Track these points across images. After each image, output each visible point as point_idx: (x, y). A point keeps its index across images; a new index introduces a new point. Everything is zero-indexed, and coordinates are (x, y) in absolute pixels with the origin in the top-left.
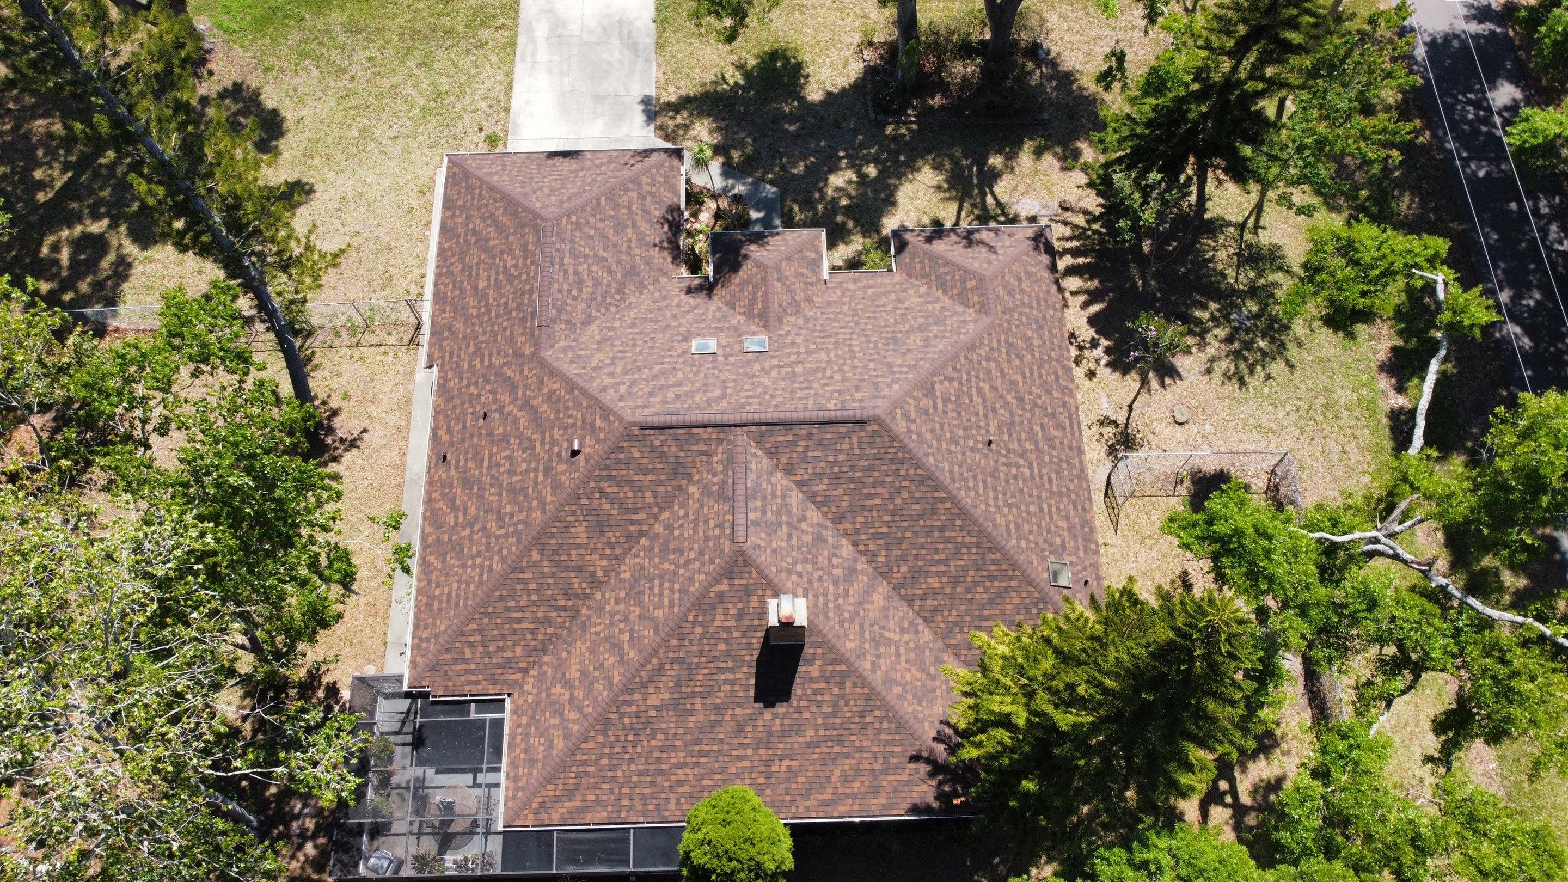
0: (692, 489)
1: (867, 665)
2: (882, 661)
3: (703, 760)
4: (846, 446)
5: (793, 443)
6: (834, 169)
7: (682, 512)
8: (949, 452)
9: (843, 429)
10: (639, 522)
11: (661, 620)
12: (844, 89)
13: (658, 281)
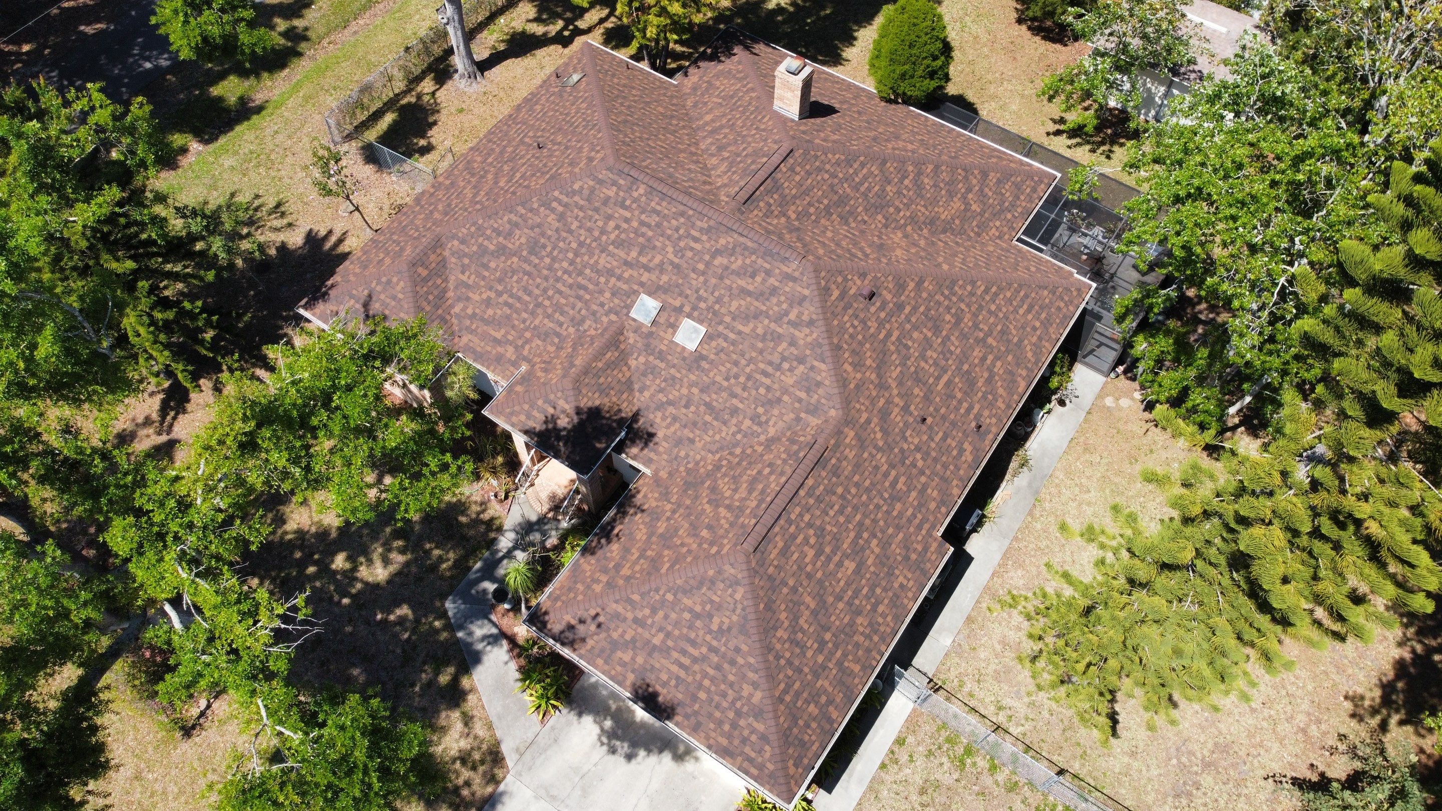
8: (579, 141)
13: (670, 474)
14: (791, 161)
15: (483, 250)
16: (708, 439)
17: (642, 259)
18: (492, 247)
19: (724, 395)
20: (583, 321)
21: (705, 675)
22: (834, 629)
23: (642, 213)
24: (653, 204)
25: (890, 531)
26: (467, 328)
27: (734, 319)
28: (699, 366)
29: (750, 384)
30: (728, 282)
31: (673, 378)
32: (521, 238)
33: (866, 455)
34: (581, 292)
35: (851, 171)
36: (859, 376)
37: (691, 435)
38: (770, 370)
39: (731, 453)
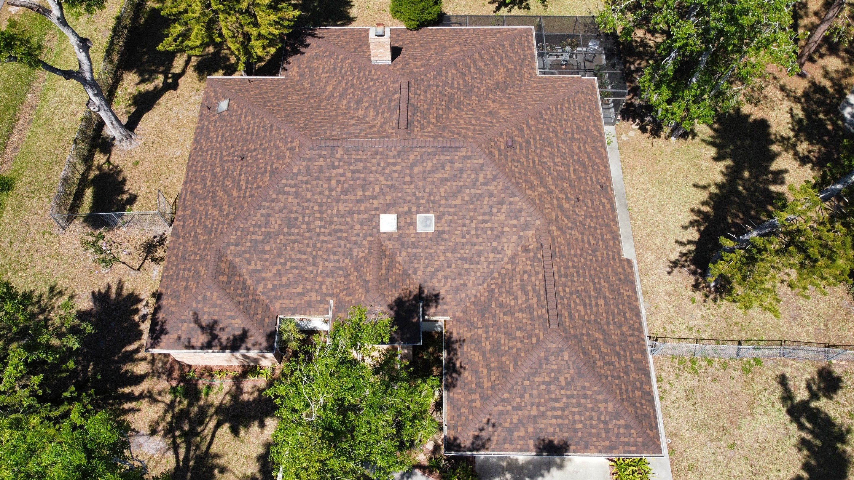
8: (270, 142)
13: (463, 311)
14: (412, 89)
15: (256, 242)
16: (474, 278)
17: (366, 194)
18: (260, 238)
19: (468, 247)
20: (351, 250)
21: (574, 414)
22: (617, 342)
23: (350, 164)
24: (353, 156)
25: (604, 270)
26: (275, 297)
27: (446, 200)
28: (442, 240)
29: (479, 232)
30: (430, 180)
31: (431, 254)
32: (276, 221)
33: (568, 236)
34: (339, 234)
35: (444, 78)
36: (536, 193)
37: (462, 282)
38: (486, 218)
39: (493, 279)
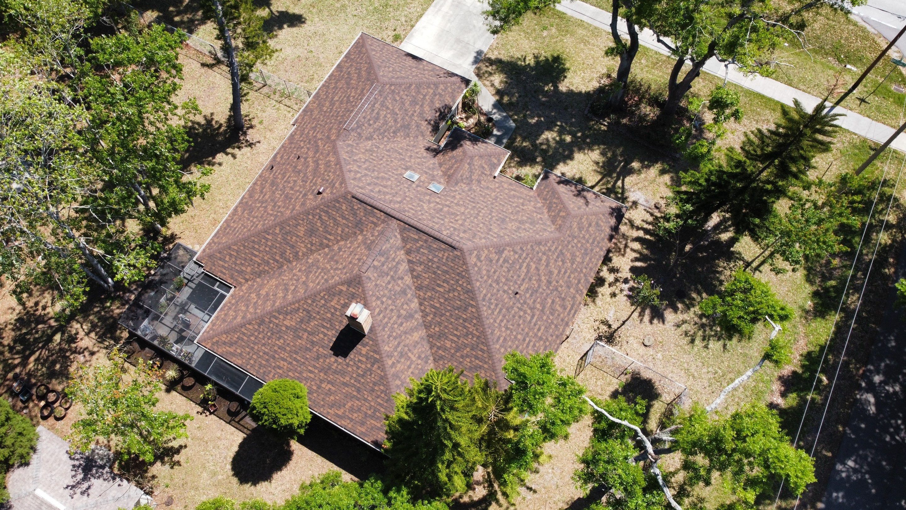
0: (360, 237)
1: (390, 362)
2: (399, 365)
3: (294, 363)
4: (440, 255)
5: (417, 241)
6: (550, 129)
7: (349, 245)
8: (491, 285)
9: (443, 246)
10: (329, 240)
11: (310, 289)
12: (580, 93)
13: (417, 137)
16: (400, 145)
17: (441, 207)
18: (527, 225)
19: (393, 156)
21: (394, 60)
22: (344, 79)
25: (318, 117)
28: (406, 166)
29: (381, 158)
30: (393, 191)
31: (419, 165)
36: (328, 159)
37: (408, 147)
38: (371, 160)
39: (388, 138)
